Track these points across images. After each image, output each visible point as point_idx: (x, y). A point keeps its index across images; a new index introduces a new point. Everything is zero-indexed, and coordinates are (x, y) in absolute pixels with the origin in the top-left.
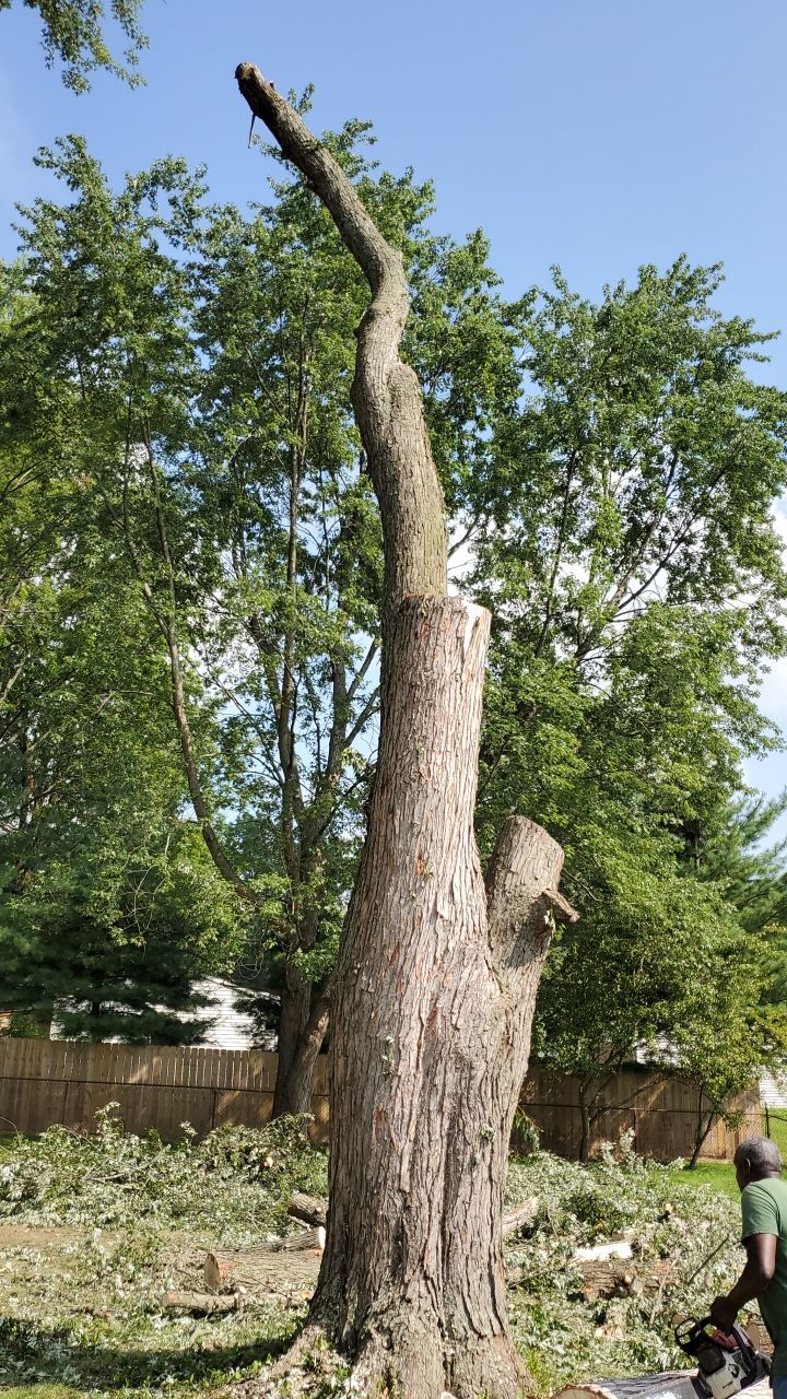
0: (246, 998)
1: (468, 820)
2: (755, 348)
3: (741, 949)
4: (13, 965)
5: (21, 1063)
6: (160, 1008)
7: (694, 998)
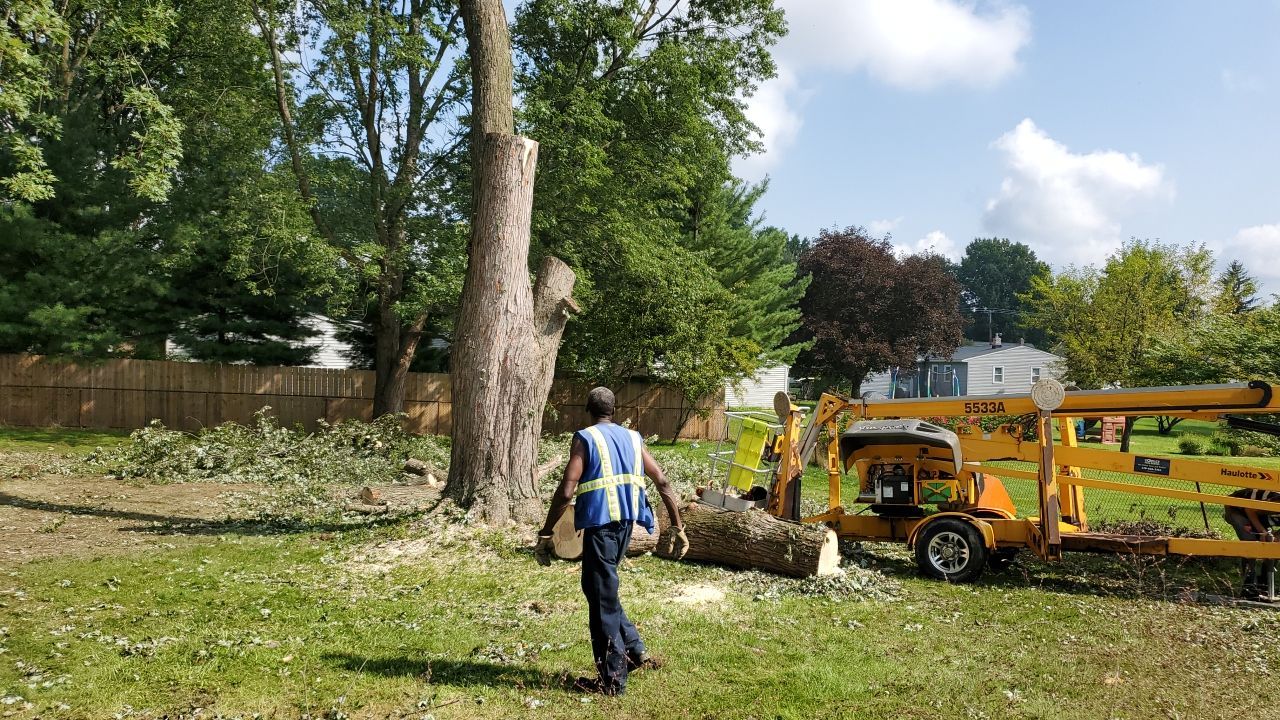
1: (524, 260)
5: (166, 380)
6: (274, 338)
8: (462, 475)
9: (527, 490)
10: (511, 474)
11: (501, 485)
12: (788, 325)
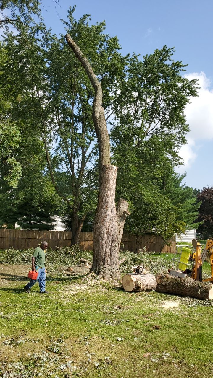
0: (64, 220)
1: (114, 200)
2: (182, 68)
3: (172, 209)
4: (12, 214)
5: (15, 235)
6: (44, 222)
7: (161, 220)
8: (96, 264)
9: (116, 269)
10: (111, 264)
11: (108, 268)
12: (195, 217)
